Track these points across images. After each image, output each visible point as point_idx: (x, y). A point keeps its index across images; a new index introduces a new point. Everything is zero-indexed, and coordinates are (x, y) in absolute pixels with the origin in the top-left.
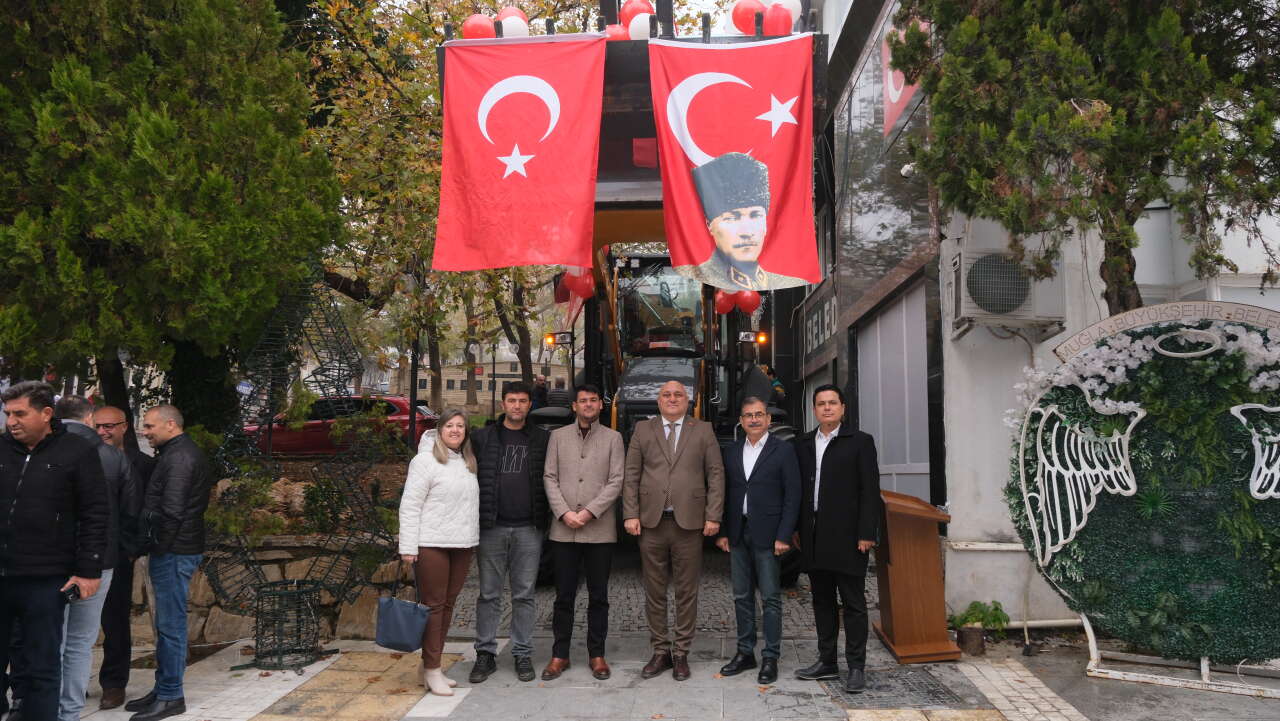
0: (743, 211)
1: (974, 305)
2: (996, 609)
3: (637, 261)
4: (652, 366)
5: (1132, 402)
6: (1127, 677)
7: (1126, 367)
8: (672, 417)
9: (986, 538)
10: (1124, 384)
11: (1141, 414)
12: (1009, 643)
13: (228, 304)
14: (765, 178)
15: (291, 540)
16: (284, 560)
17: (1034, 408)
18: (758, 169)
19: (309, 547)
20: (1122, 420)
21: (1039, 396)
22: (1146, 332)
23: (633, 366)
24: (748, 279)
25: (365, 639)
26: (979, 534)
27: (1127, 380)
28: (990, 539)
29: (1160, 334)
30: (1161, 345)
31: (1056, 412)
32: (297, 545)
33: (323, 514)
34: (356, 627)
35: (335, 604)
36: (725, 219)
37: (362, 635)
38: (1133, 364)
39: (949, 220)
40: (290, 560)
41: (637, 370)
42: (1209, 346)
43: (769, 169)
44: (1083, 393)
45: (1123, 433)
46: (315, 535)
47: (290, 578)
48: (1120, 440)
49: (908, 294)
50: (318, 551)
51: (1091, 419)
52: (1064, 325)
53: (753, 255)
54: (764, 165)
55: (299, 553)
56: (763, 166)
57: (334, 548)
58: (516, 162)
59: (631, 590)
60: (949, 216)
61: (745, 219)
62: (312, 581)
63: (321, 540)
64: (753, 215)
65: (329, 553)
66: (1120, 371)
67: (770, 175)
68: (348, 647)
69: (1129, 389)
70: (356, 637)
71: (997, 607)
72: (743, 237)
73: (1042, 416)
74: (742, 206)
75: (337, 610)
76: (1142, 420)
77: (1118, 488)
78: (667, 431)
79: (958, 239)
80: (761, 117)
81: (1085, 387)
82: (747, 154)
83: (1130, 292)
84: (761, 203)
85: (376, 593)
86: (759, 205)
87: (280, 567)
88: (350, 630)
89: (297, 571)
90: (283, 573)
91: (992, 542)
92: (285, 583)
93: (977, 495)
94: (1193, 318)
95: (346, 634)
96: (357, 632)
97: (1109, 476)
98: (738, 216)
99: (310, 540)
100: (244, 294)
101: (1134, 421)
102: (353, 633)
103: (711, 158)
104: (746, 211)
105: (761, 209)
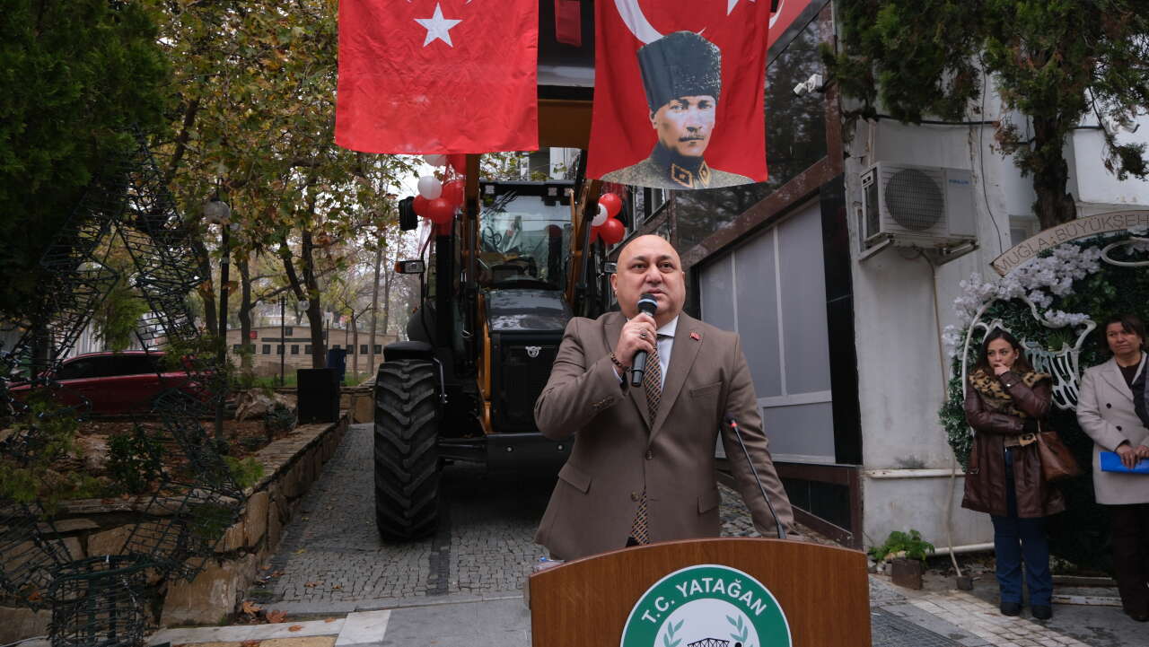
0: (690, 99)
1: (892, 221)
2: (915, 538)
3: (493, 187)
5: (1082, 314)
6: (1091, 602)
7: (1073, 278)
9: (898, 465)
10: (1069, 297)
11: (1091, 326)
12: (935, 574)
13: (22, 167)
14: (717, 63)
15: (97, 505)
16: (86, 530)
17: (976, 322)
18: (710, 52)
19: (123, 512)
20: (1070, 332)
21: (980, 310)
22: (1090, 243)
24: (691, 176)
25: (201, 625)
26: (891, 461)
27: (1073, 292)
28: (902, 466)
29: (1105, 245)
30: (1109, 254)
31: (1001, 327)
32: (105, 510)
33: (135, 471)
34: (188, 611)
35: (160, 583)
36: (672, 108)
37: (198, 620)
38: (1081, 275)
39: (852, 138)
40: (94, 531)
43: (723, 53)
44: (1029, 306)
45: (1072, 345)
46: (126, 497)
47: (95, 553)
48: (1069, 353)
49: (780, 225)
50: (136, 516)
51: (1040, 332)
52: (977, 244)
53: (697, 151)
54: (716, 47)
55: (108, 520)
56: (716, 49)
57: (156, 511)
59: (511, 542)
60: (852, 133)
61: (693, 110)
62: (132, 556)
63: (137, 502)
64: (702, 105)
65: (151, 518)
66: (1067, 282)
67: (722, 61)
68: (181, 638)
69: (1077, 300)
70: (189, 624)
71: (916, 536)
72: (691, 129)
73: (985, 331)
74: (690, 94)
75: (161, 590)
76: (1091, 333)
77: (1069, 404)
79: (862, 158)
81: (1031, 300)
82: (699, 34)
83: (1066, 204)
84: (710, 92)
85: (216, 564)
86: (708, 94)
87: (80, 541)
88: (181, 615)
89: (106, 544)
90: (85, 546)
91: (904, 469)
92: (88, 561)
93: (888, 422)
94: (1138, 227)
95: (174, 621)
96: (190, 616)
97: (1058, 392)
98: (686, 105)
99: (124, 503)
100: (46, 156)
101: (1083, 335)
102: (185, 619)
103: (659, 36)
104: (694, 100)
105: (710, 100)
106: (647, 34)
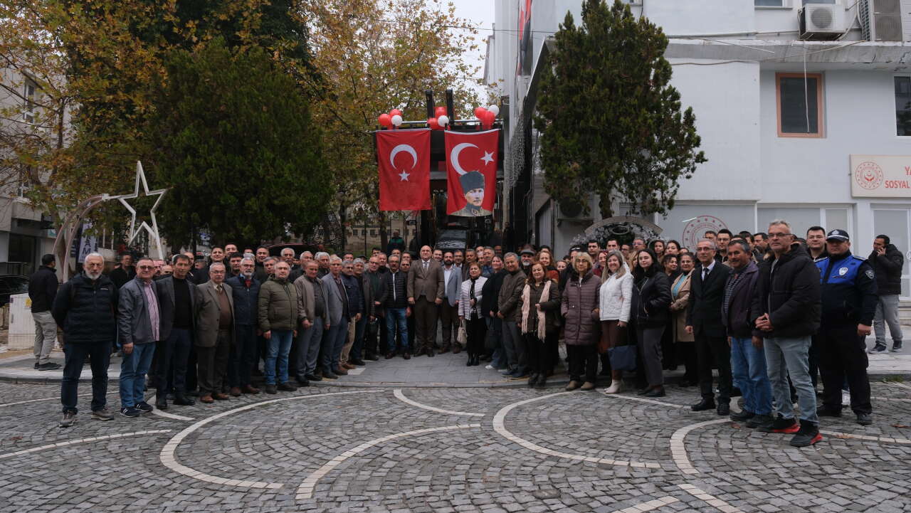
1: (562, 215)
4: (450, 233)
7: (603, 238)
8: (426, 260)
14: (483, 179)
18: (481, 176)
22: (611, 226)
23: (442, 233)
24: (478, 212)
29: (613, 227)
30: (614, 230)
36: (470, 193)
41: (443, 236)
42: (626, 231)
43: (485, 176)
53: (479, 204)
56: (483, 175)
58: (404, 176)
61: (477, 193)
64: (480, 191)
67: (485, 178)
72: (477, 198)
74: (476, 188)
78: (424, 265)
80: (482, 159)
82: (477, 171)
84: (482, 187)
94: (623, 222)
98: (475, 191)
103: (465, 173)
104: (477, 190)
105: (482, 190)
106: (461, 172)
